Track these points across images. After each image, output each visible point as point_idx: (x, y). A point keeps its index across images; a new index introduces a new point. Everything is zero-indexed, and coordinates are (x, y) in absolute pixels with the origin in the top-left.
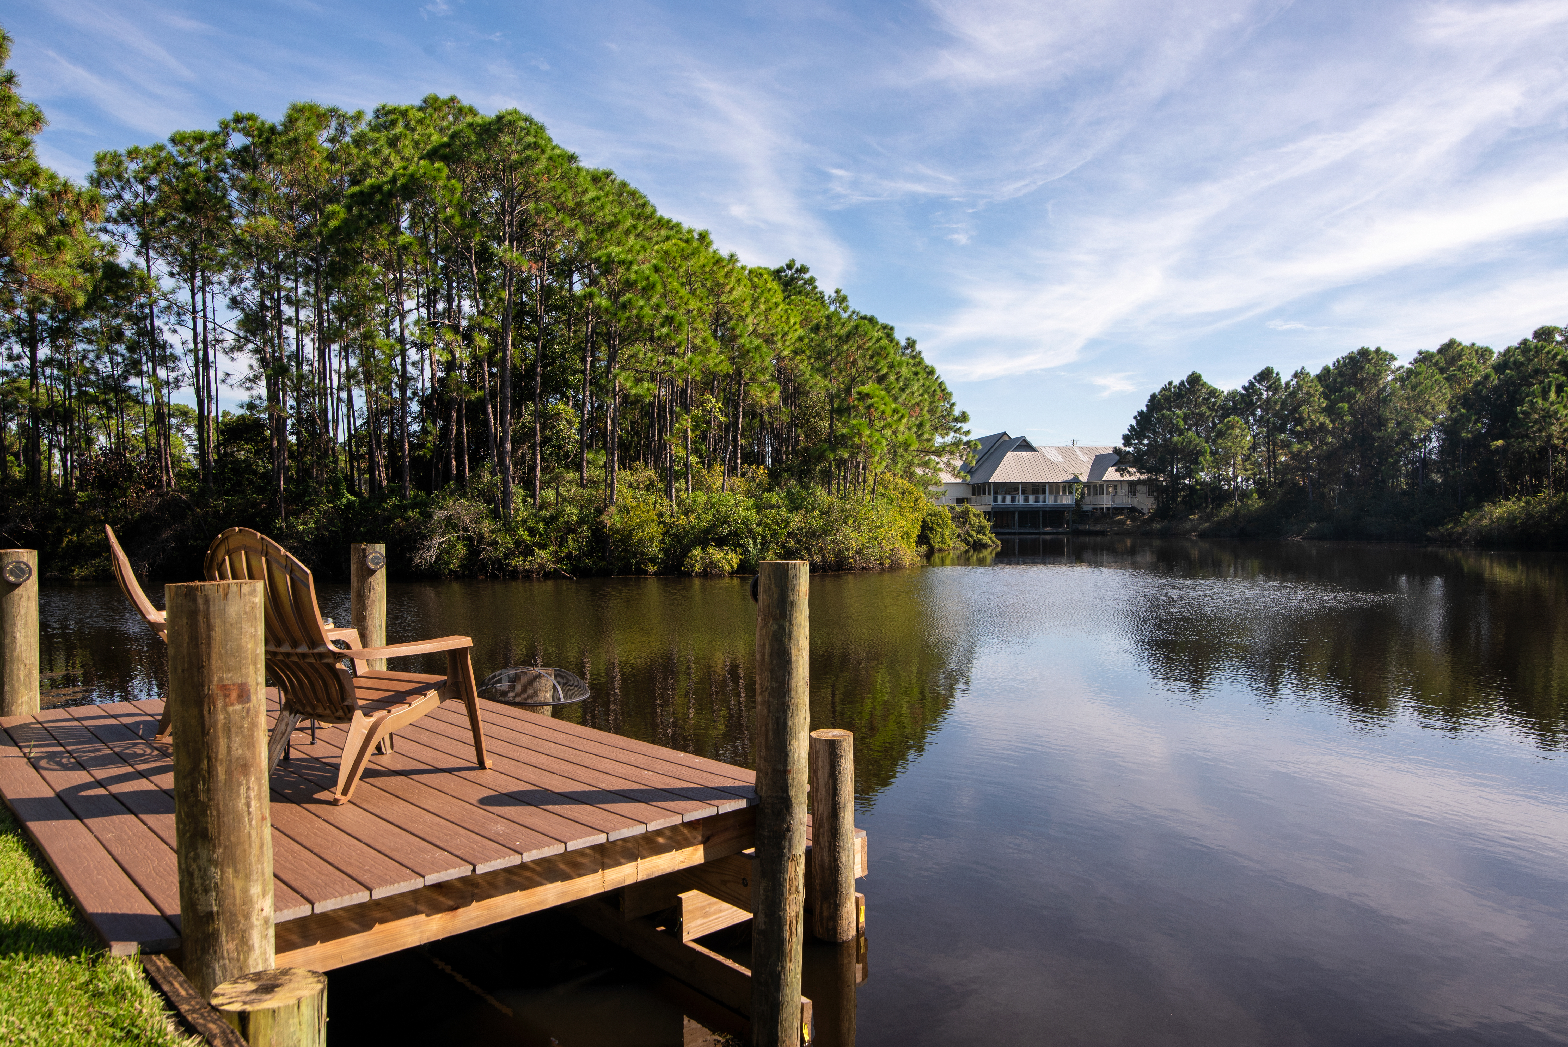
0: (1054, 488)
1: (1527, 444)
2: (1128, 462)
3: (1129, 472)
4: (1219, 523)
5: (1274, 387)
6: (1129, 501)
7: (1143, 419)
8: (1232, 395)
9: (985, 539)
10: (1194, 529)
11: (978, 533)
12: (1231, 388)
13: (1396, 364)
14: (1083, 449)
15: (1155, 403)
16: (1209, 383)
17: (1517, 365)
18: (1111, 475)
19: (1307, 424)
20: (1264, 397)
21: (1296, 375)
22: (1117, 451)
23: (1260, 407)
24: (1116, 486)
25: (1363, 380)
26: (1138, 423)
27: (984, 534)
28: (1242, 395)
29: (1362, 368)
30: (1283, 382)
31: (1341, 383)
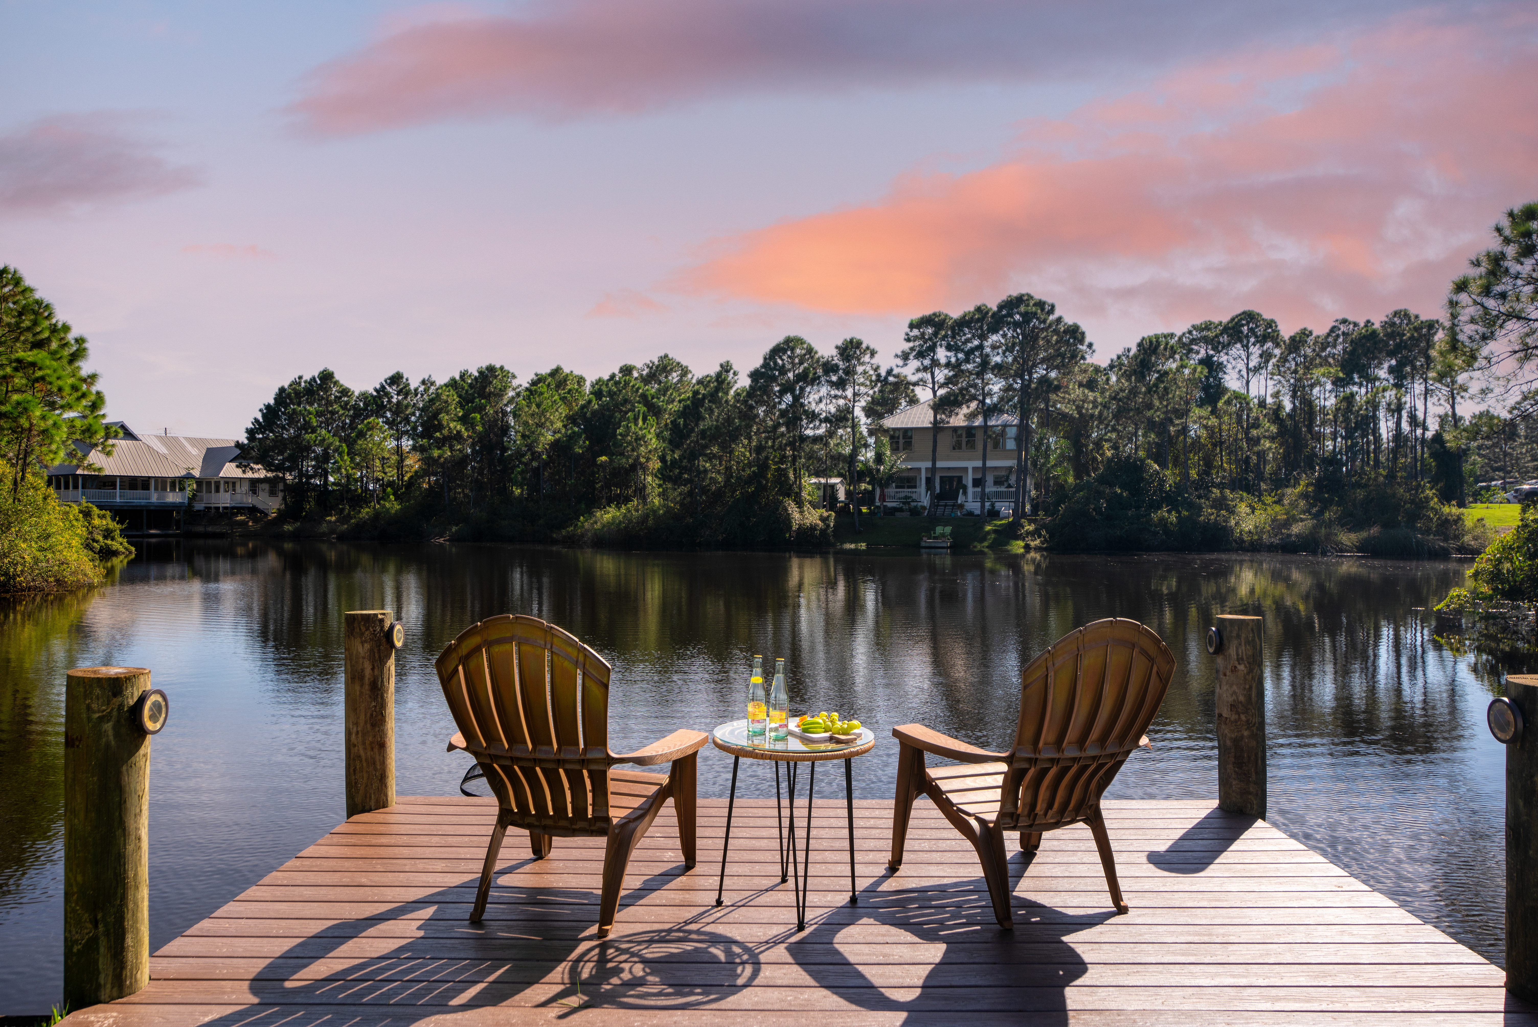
0: (162, 483)
1: (624, 460)
2: (251, 458)
3: (252, 469)
4: (357, 525)
5: (405, 391)
6: (250, 500)
7: (270, 413)
8: (364, 396)
9: (115, 545)
10: (332, 532)
11: (105, 537)
12: (363, 389)
13: (515, 383)
14: (193, 441)
15: (282, 396)
16: (342, 382)
17: (611, 394)
18: (230, 470)
19: (445, 432)
20: (394, 400)
21: (423, 382)
22: (238, 445)
23: (390, 410)
24: (234, 484)
25: (490, 393)
26: (264, 416)
27: (113, 539)
28: (372, 395)
29: (491, 383)
30: (412, 387)
31: (473, 394)
